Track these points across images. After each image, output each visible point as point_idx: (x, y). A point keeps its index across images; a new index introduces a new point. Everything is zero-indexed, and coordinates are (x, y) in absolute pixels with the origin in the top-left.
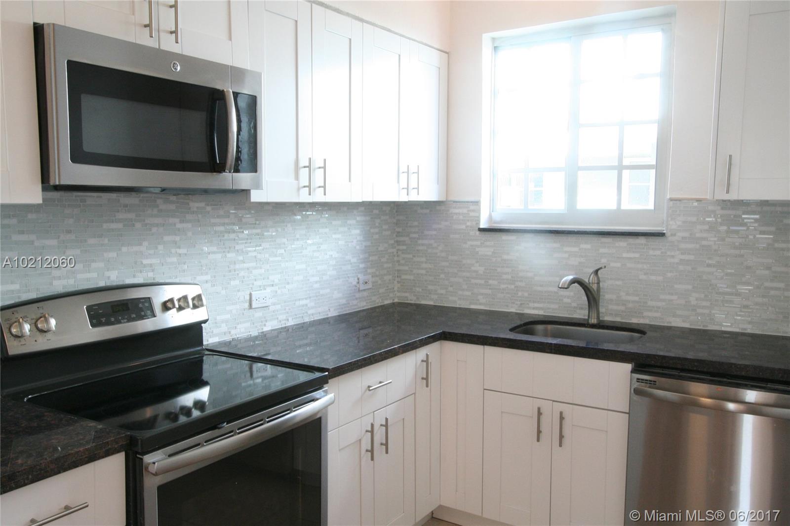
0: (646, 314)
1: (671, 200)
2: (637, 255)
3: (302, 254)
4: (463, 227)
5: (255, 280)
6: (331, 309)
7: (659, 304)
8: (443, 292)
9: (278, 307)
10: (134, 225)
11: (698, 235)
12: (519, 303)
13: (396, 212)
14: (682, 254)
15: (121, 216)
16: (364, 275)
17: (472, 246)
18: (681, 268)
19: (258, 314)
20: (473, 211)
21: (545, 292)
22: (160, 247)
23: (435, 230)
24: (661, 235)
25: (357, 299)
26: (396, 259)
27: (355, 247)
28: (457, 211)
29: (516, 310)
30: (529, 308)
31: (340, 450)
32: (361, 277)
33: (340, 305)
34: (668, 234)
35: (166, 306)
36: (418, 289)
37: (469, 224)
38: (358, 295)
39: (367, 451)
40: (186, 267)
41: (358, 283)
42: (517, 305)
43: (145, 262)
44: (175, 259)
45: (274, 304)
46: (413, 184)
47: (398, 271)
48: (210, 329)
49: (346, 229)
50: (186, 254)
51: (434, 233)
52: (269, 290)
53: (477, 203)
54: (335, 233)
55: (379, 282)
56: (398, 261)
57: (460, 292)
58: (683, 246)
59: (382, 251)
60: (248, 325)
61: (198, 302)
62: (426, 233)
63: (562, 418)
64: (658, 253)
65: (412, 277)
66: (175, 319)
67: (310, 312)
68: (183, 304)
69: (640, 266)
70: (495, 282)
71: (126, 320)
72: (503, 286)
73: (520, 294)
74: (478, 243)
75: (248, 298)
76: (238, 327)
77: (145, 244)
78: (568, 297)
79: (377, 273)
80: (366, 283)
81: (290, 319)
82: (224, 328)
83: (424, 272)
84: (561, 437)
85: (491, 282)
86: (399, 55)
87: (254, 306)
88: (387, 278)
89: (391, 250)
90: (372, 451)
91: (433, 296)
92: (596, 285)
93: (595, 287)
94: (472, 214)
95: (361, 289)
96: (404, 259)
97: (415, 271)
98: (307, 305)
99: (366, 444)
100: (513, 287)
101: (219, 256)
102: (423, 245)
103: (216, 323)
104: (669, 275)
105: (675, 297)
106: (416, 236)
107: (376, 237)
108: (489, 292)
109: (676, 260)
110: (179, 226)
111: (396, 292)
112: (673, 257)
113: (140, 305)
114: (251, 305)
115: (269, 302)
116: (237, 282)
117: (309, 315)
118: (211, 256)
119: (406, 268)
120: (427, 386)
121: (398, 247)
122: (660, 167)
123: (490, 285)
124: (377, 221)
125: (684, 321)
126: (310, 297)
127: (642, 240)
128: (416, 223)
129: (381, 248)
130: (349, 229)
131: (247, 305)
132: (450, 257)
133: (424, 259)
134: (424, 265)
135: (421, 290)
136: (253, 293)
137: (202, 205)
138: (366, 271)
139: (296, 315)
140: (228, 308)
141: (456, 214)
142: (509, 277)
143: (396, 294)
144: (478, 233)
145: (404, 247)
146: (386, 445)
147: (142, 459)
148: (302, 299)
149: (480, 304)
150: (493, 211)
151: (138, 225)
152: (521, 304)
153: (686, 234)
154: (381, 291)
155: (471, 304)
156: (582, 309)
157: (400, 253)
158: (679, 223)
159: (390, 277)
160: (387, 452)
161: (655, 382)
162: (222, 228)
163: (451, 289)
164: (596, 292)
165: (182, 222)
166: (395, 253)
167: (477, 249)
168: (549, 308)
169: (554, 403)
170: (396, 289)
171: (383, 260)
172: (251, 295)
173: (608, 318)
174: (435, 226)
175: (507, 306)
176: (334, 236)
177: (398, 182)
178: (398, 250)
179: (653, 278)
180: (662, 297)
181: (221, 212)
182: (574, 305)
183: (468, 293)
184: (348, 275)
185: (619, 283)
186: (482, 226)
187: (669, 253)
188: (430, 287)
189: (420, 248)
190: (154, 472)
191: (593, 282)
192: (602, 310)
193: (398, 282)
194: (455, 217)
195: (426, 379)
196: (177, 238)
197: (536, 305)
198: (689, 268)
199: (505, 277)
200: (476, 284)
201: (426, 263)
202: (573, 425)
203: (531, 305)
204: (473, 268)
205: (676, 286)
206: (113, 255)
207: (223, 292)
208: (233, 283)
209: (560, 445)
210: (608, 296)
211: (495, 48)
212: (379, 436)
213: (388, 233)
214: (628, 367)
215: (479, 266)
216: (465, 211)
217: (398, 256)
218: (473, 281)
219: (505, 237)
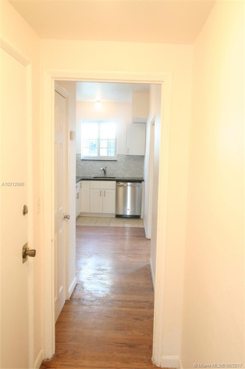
0: (114, 175)
1: (118, 154)
2: (112, 164)
4: (77, 159)
17: (79, 163)
24: (116, 161)
53: (80, 154)
58: (120, 163)
63: (105, 192)
64: (116, 164)
69: (113, 166)
72: (86, 171)
73: (90, 173)
74: (81, 163)
85: (83, 171)
93: (105, 170)
94: (79, 157)
104: (118, 168)
105: (119, 172)
122: (116, 148)
127: (113, 162)
142: (87, 169)
144: (80, 161)
150: (83, 156)
153: (121, 161)
158: (119, 159)
161: (119, 183)
169: (103, 189)
173: (107, 176)
179: (115, 168)
180: (117, 172)
182: (101, 174)
185: (109, 170)
186: (81, 159)
187: (118, 164)
195: (81, 187)
198: (121, 166)
202: (107, 193)
203: (93, 175)
205: (119, 170)
209: (105, 196)
210: (107, 172)
214: (115, 182)
219: (86, 161)
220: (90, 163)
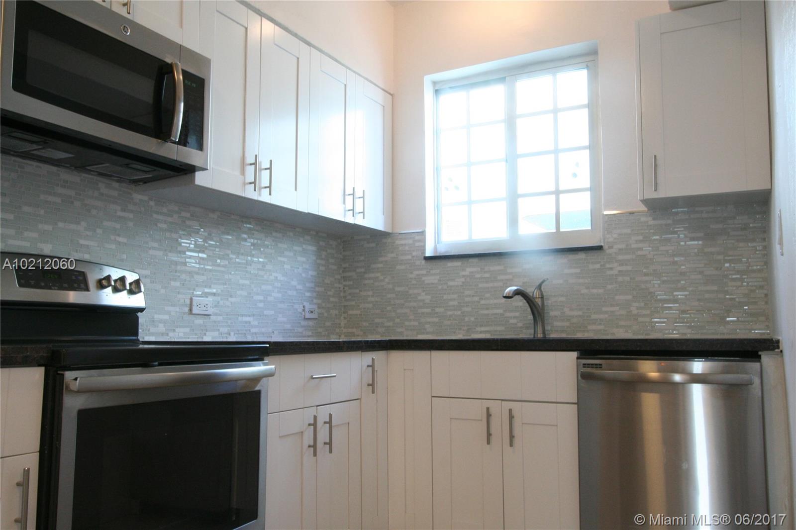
0: (590, 327)
1: (606, 215)
2: (578, 271)
3: (247, 269)
4: (409, 257)
5: (197, 286)
6: (275, 332)
7: (602, 316)
8: (391, 324)
9: (220, 318)
10: (72, 203)
11: (634, 246)
12: (466, 328)
13: (343, 248)
14: (621, 265)
15: (60, 190)
16: (310, 304)
17: (418, 275)
18: (620, 279)
19: (199, 321)
20: (419, 241)
21: (492, 314)
22: (99, 231)
23: (382, 262)
24: (599, 248)
25: (302, 327)
26: (342, 294)
27: (301, 274)
28: (402, 242)
29: (464, 336)
30: (477, 332)
31: (280, 437)
32: (308, 306)
33: (284, 330)
34: (605, 247)
35: (102, 284)
36: (364, 324)
37: (414, 254)
38: (303, 323)
39: (309, 446)
40: (124, 257)
41: (304, 310)
42: (464, 330)
43: (82, 242)
44: (113, 247)
45: (216, 314)
46: (359, 208)
47: (345, 306)
48: (147, 326)
49: (291, 254)
50: (125, 243)
51: (381, 265)
52: (210, 299)
53: (423, 233)
54: (281, 256)
55: (326, 314)
56: (345, 297)
57: (407, 323)
58: (620, 257)
59: (328, 284)
60: (187, 330)
61: (135, 288)
62: (373, 266)
63: (511, 417)
64: (598, 266)
65: (358, 312)
66: (110, 298)
67: (253, 330)
68: (119, 285)
69: (581, 281)
70: (442, 310)
71: (56, 288)
72: (449, 313)
73: (467, 319)
74: (424, 272)
75: (188, 302)
76: (177, 330)
77: (83, 224)
78: (515, 317)
79: (324, 305)
80: (312, 312)
81: (232, 334)
82: (161, 328)
83: (370, 306)
84: (512, 437)
85: (437, 310)
86: (345, 85)
87: (195, 311)
88: (334, 312)
89: (337, 285)
90: (314, 446)
91: (381, 330)
92: (540, 299)
93: (539, 301)
94: (417, 244)
95: (307, 317)
96: (350, 294)
97: (362, 306)
98: (249, 322)
99: (308, 439)
100: (459, 313)
101: (159, 253)
102: (369, 279)
103: (153, 321)
104: (609, 287)
105: (616, 309)
106: (363, 270)
107: (322, 268)
108: (436, 320)
109: (615, 272)
110: (120, 213)
111: (342, 329)
112: (611, 269)
113: (74, 278)
114: (191, 310)
115: (210, 311)
116: (178, 284)
117: (252, 333)
118: (152, 252)
119: (353, 303)
120: (373, 392)
121: (344, 283)
122: (594, 189)
123: (437, 313)
124: (324, 254)
125: (627, 331)
126: (254, 315)
128: (362, 258)
129: (327, 281)
130: (295, 255)
131: (187, 309)
132: (397, 289)
133: (370, 293)
134: (370, 299)
135: (367, 324)
136: (194, 298)
137: (146, 198)
138: (312, 300)
139: (238, 331)
140: (168, 308)
141: (402, 245)
142: (455, 303)
143: (342, 330)
144: (423, 262)
145: (351, 283)
146: (330, 444)
147: (63, 375)
148: (246, 316)
149: (428, 333)
150: (438, 243)
151: (77, 204)
152: (468, 329)
153: (623, 246)
154: (328, 324)
155: (418, 334)
156: (527, 328)
157: (346, 288)
158: (615, 236)
159: (337, 312)
160: (331, 451)
161: (601, 365)
162: (165, 226)
163: (397, 320)
164: (541, 307)
165: (123, 210)
166: (342, 289)
167: (424, 278)
168: (496, 331)
169: (503, 402)
170: (342, 324)
171: (329, 293)
172: (191, 300)
173: (553, 336)
174: (381, 259)
175: (455, 333)
176: (279, 258)
177: (344, 203)
178: (345, 286)
179: (595, 291)
180: (604, 309)
181: (165, 210)
182: (520, 325)
183: (416, 323)
184: (294, 301)
185: (563, 299)
186: (428, 254)
187: (608, 266)
188: (377, 320)
189: (366, 282)
190: (76, 390)
191: (537, 296)
192: (548, 328)
193: (345, 318)
194: (400, 248)
195: (372, 385)
196: (118, 226)
197: (483, 329)
198: (627, 279)
199: (451, 303)
200: (423, 313)
201: (373, 296)
202: (523, 424)
203: (479, 329)
204: (419, 298)
205: (617, 297)
206: (48, 227)
207: (163, 291)
208: (173, 283)
209: (511, 445)
210: (552, 314)
211: (437, 92)
212: (323, 436)
213: (334, 267)
214: (574, 355)
215: (426, 294)
216: (411, 241)
217: (345, 292)
218: (420, 311)
219: (450, 264)
220: (468, 271)
